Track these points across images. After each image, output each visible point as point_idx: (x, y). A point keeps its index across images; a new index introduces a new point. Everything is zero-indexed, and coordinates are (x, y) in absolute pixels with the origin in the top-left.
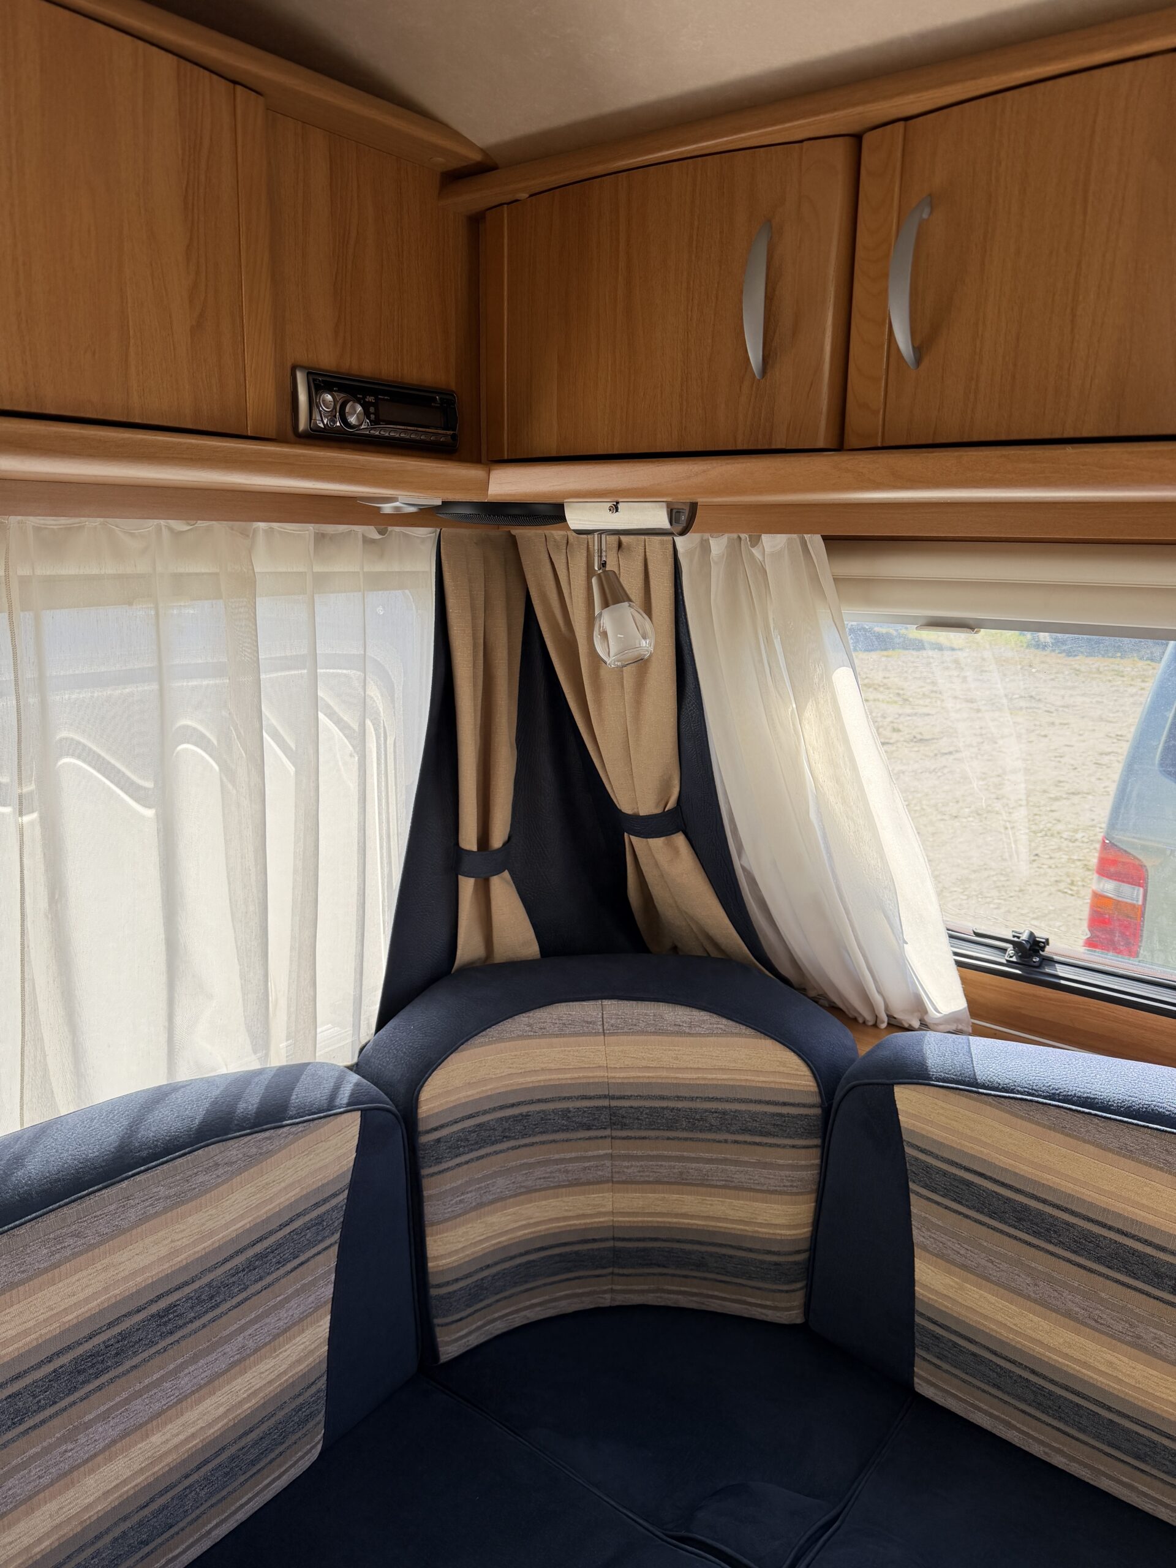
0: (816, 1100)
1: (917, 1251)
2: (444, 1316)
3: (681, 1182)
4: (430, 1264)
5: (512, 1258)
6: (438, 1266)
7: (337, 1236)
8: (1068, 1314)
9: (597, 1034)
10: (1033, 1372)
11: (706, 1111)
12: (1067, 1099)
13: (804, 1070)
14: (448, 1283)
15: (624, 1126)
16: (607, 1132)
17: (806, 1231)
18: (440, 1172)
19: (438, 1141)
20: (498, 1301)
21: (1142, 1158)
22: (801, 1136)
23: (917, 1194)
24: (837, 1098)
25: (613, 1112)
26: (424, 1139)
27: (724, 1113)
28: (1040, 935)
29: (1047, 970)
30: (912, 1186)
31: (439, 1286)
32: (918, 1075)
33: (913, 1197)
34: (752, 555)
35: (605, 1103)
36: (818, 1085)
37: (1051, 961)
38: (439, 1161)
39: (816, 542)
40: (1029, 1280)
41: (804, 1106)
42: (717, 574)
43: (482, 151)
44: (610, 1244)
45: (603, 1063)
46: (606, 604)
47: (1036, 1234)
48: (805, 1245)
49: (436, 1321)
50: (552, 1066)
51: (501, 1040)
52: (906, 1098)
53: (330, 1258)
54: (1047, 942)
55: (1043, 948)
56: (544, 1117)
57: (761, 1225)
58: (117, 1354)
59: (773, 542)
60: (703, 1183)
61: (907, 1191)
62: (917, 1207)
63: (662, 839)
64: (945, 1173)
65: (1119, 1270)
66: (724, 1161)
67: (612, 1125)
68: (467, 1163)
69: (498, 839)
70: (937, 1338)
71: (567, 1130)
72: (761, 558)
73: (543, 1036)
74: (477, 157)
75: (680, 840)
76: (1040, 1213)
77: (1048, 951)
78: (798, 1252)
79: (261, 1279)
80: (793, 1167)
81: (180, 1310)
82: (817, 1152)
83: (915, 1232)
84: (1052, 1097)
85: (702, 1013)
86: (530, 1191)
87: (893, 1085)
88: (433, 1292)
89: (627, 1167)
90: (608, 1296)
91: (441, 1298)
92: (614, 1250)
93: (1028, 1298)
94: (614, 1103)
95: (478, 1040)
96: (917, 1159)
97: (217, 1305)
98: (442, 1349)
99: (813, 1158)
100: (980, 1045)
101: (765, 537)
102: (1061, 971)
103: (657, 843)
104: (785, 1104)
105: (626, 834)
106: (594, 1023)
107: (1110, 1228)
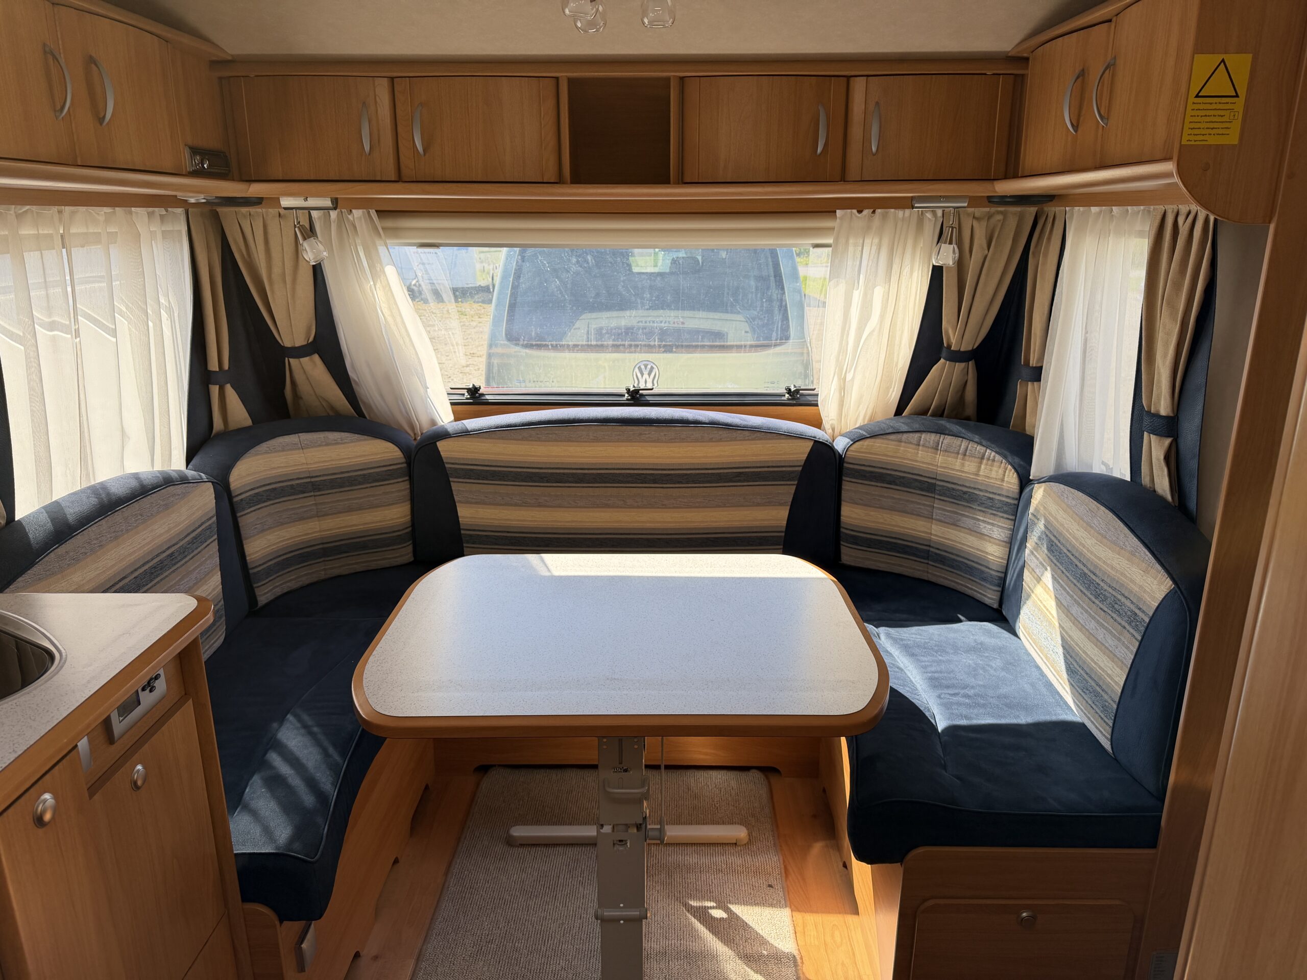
0: (404, 460)
1: (457, 504)
2: (258, 583)
3: (350, 510)
4: (247, 558)
5: (280, 556)
6: (251, 559)
7: (216, 537)
8: (516, 505)
9: (299, 449)
10: (508, 532)
11: (356, 476)
12: (502, 427)
13: (397, 449)
14: (256, 567)
15: (319, 490)
16: (312, 494)
17: (409, 518)
18: (245, 515)
19: (242, 500)
20: (278, 577)
21: (531, 439)
22: (400, 477)
23: (454, 482)
24: (413, 458)
25: (313, 484)
26: (235, 500)
27: (364, 475)
28: (477, 385)
29: (483, 398)
30: (451, 479)
31: (253, 568)
32: (444, 435)
33: (452, 483)
34: (348, 218)
35: (309, 480)
36: (403, 454)
37: (483, 395)
38: (243, 509)
39: (373, 213)
40: (500, 498)
41: (399, 464)
42: (334, 227)
43: (232, 55)
44: (321, 546)
45: (305, 462)
46: (305, 239)
47: (500, 480)
48: (410, 524)
49: (255, 585)
50: (282, 465)
51: (257, 455)
52: (442, 445)
53: (215, 547)
54: (480, 388)
55: (479, 390)
56: (283, 489)
57: (389, 520)
58: (161, 569)
59: (357, 213)
60: (360, 508)
61: (449, 482)
62: (455, 487)
63: (308, 358)
64: (463, 469)
65: (529, 482)
66: (368, 496)
67: (314, 490)
68: (254, 511)
69: (226, 366)
70: (471, 536)
71: (294, 495)
72: (352, 219)
73: (276, 452)
74: (230, 58)
75: (316, 357)
76: (500, 471)
77: (481, 391)
78: (407, 528)
79: (197, 548)
80: (399, 491)
81: (176, 555)
82: (407, 483)
83: (455, 497)
84: (497, 428)
85: (346, 433)
86: (282, 524)
87: (435, 442)
88: (251, 571)
89: (324, 508)
90: (323, 573)
91: (255, 574)
92: (323, 549)
93: (501, 505)
94: (313, 480)
95: (247, 455)
96: (451, 468)
97: (186, 557)
98: (258, 599)
99: (406, 485)
100: (466, 422)
101: (354, 211)
102: (488, 397)
103: (305, 360)
104: (391, 465)
105: (287, 359)
106: (297, 444)
107: (524, 468)
